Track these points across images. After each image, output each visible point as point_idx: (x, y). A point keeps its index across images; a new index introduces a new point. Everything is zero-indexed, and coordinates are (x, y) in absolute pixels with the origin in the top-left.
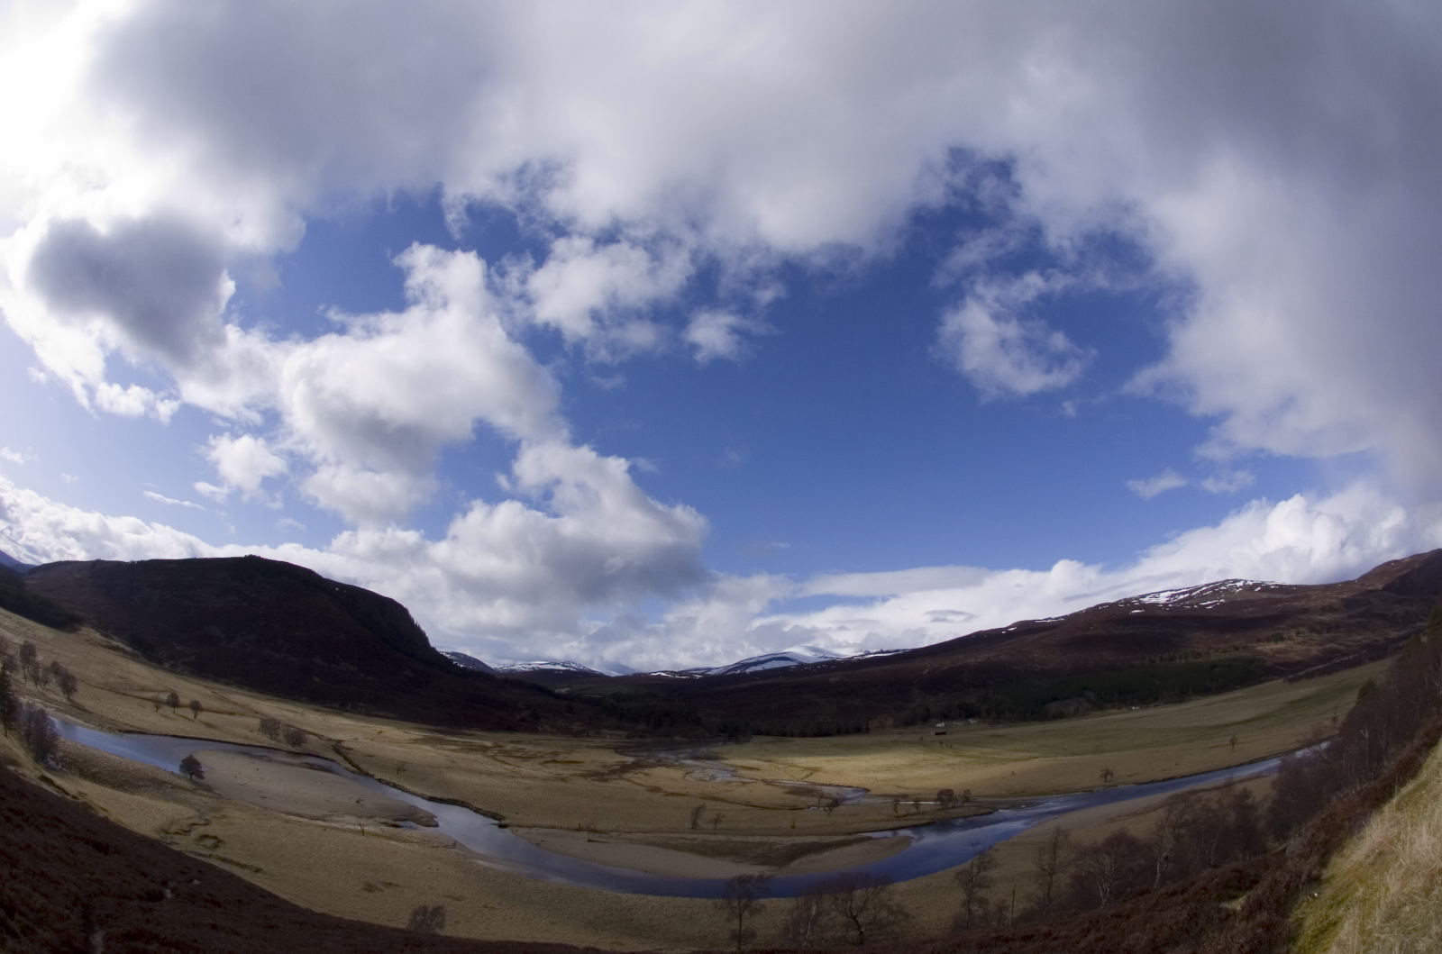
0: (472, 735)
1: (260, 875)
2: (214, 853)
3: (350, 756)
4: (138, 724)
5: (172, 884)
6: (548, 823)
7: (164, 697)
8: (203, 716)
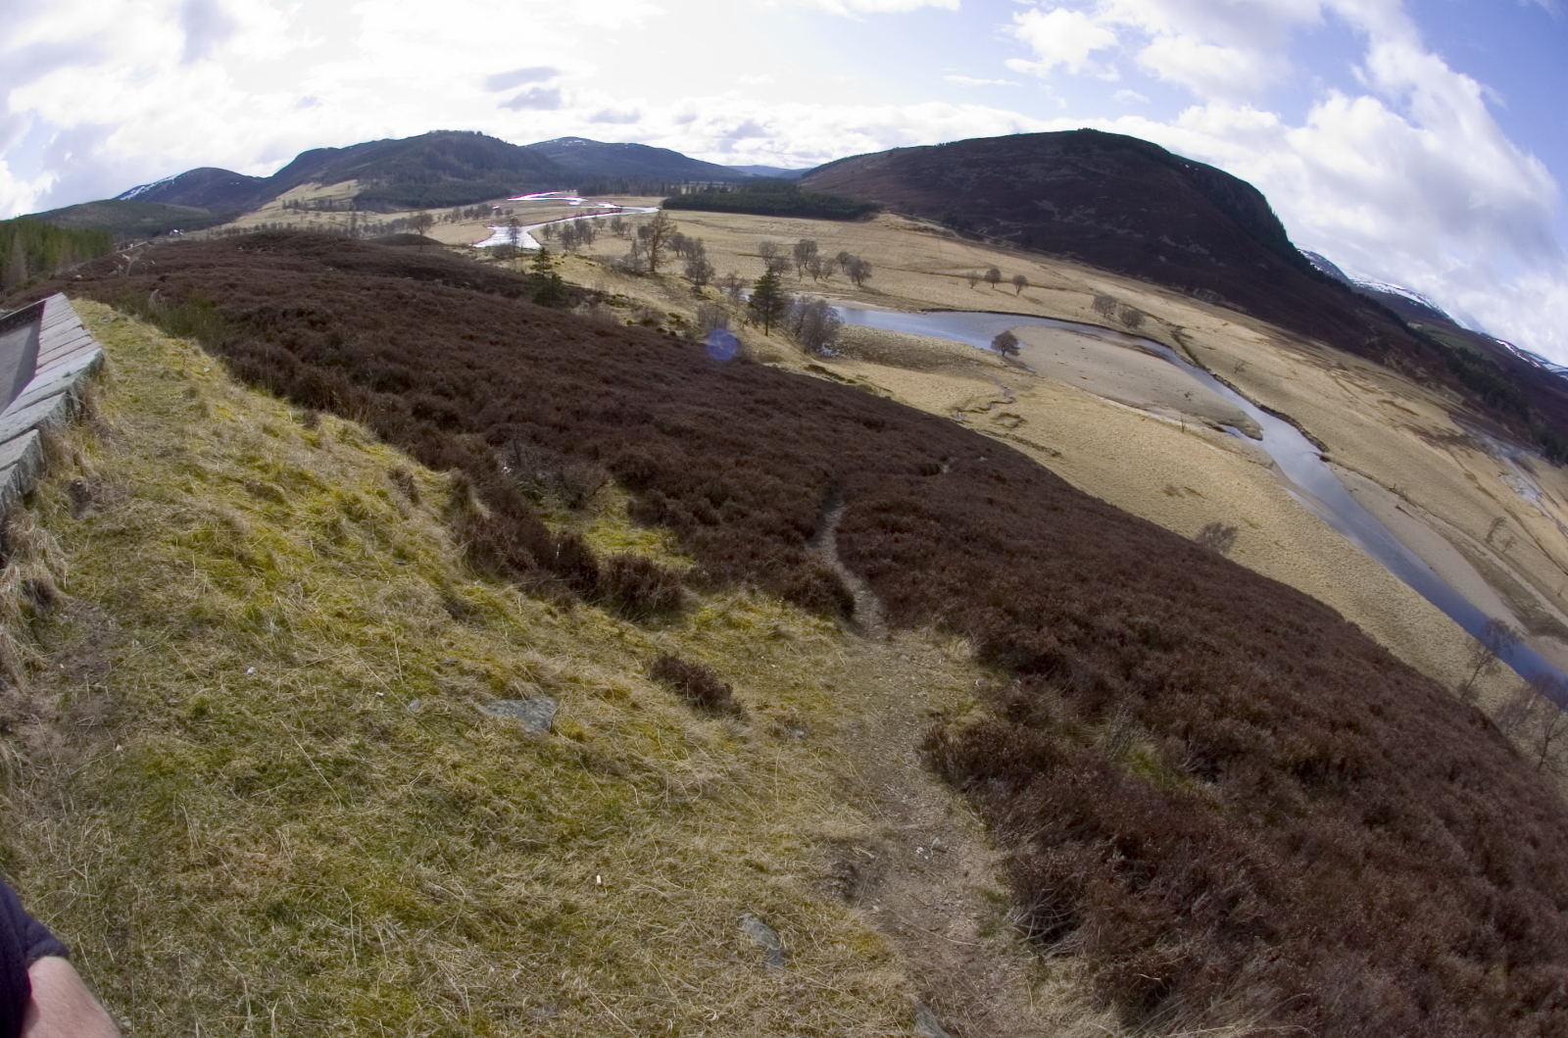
0: (1318, 348)
1: (1058, 459)
2: (1011, 433)
3: (1189, 344)
4: (947, 301)
5: (952, 460)
6: (1368, 471)
7: (983, 273)
8: (1026, 291)
